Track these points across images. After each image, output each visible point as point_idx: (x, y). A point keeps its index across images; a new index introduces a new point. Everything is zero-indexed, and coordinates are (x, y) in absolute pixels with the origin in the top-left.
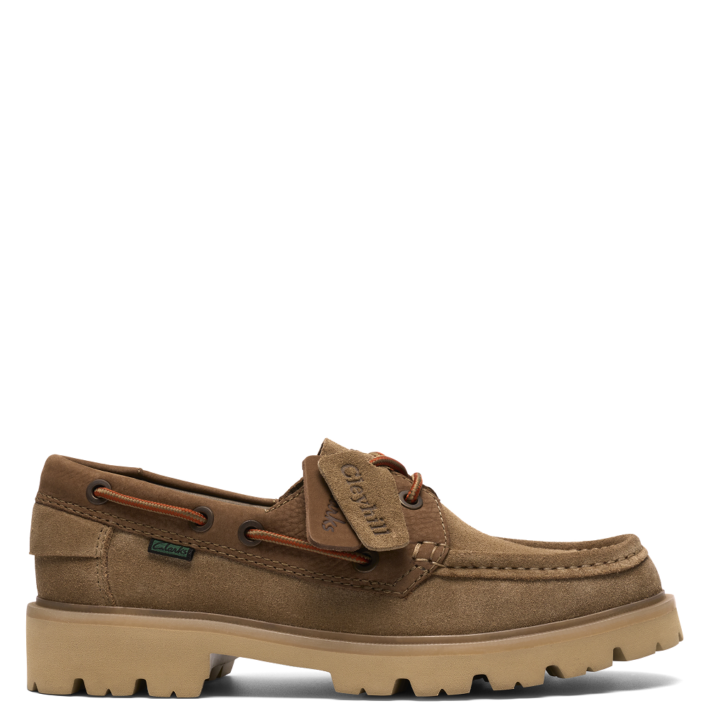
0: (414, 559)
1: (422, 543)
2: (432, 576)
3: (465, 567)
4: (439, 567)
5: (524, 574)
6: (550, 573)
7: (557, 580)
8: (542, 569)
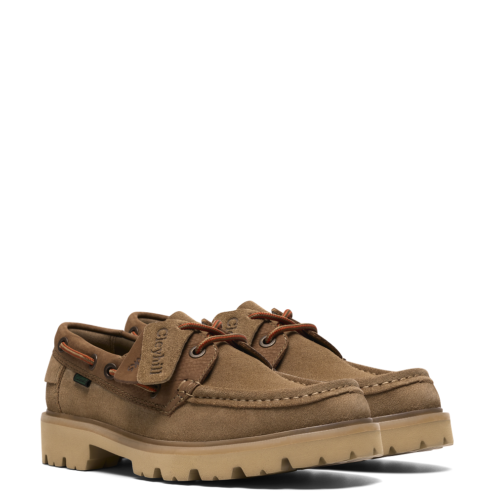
0: (178, 390)
1: (187, 380)
2: (185, 403)
3: (204, 397)
4: (190, 397)
5: (235, 403)
6: (251, 404)
7: (255, 409)
8: (247, 400)
